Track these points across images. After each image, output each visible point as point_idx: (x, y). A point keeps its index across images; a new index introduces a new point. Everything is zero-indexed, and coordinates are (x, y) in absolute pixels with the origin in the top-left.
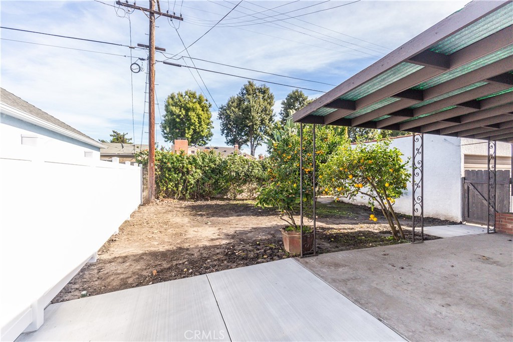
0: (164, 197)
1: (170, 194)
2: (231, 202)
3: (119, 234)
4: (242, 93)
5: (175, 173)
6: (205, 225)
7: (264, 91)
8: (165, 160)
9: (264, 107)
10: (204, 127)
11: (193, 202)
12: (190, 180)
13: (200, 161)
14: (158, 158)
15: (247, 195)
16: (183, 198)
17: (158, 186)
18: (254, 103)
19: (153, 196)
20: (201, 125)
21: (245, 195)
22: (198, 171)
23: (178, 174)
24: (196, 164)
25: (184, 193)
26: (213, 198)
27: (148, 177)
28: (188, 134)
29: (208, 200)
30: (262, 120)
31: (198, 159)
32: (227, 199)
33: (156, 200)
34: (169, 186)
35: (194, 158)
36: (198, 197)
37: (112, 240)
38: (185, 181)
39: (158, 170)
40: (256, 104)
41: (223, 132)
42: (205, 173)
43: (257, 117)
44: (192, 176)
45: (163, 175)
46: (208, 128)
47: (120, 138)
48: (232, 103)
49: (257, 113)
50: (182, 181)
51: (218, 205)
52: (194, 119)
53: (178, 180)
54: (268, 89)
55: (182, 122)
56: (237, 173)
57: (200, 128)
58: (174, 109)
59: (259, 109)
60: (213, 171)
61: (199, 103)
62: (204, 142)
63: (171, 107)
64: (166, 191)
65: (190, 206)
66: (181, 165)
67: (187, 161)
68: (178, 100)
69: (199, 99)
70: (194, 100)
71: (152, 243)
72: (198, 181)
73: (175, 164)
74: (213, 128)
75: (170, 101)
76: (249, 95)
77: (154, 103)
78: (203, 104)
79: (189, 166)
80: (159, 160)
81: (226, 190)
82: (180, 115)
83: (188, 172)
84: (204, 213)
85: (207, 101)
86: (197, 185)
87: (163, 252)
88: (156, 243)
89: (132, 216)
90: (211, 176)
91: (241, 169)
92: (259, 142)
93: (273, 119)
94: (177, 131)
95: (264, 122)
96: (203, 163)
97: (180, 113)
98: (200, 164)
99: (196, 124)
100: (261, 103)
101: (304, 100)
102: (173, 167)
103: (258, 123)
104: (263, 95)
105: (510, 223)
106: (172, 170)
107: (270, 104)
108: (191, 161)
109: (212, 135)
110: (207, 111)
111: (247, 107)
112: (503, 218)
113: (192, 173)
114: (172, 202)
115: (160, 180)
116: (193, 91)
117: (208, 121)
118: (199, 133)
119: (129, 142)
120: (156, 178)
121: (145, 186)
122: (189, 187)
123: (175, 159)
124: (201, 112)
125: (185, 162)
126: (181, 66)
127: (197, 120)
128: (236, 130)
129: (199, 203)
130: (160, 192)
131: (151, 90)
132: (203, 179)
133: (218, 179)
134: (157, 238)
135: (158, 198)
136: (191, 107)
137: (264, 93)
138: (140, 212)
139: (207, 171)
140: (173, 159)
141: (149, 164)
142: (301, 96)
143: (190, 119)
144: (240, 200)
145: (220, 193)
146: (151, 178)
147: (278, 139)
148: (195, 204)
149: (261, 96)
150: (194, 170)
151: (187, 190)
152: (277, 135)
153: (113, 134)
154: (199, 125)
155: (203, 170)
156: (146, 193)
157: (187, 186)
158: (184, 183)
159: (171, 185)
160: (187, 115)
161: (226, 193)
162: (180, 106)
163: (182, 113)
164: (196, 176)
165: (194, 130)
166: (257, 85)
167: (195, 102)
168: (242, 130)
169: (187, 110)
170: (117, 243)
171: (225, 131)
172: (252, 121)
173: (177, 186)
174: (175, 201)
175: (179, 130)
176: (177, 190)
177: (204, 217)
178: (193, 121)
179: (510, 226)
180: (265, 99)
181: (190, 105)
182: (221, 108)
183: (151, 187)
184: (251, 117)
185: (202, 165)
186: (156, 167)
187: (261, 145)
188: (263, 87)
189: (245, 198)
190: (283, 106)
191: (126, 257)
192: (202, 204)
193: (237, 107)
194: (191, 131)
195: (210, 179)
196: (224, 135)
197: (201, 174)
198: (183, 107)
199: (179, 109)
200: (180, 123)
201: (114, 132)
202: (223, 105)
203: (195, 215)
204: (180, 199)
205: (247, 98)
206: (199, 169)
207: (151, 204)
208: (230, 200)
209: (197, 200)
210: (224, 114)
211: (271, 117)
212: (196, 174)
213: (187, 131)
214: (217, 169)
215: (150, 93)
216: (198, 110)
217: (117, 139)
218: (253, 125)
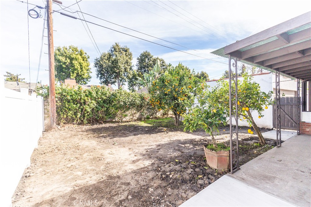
0: (64, 123)
1: (69, 121)
2: (120, 124)
3: (32, 167)
4: (111, 50)
5: (74, 104)
6: (113, 146)
7: (126, 50)
8: (64, 94)
9: (126, 60)
10: (84, 72)
11: (91, 126)
12: (87, 109)
13: (94, 94)
14: (58, 92)
15: (129, 118)
16: (81, 123)
17: (59, 115)
18: (120, 57)
19: (55, 123)
20: (82, 71)
21: (128, 118)
22: (93, 101)
23: (76, 104)
24: (91, 96)
25: (82, 119)
26: (105, 121)
27: (49, 108)
28: (72, 76)
29: (102, 124)
30: (125, 69)
31: (93, 93)
32: (116, 122)
33: (57, 126)
34: (69, 114)
35: (89, 92)
36: (93, 122)
37: (26, 177)
38: (82, 110)
39: (58, 102)
40: (122, 58)
41: (98, 76)
42: (98, 103)
43: (122, 67)
44: (88, 106)
45: (63, 106)
46: (88, 73)
47: (14, 78)
48: (104, 57)
49: (122, 64)
50: (80, 110)
51: (112, 127)
52: (77, 66)
53: (76, 109)
54: (128, 49)
55: (68, 68)
56: (125, 103)
57: (82, 72)
58: (61, 58)
59: (123, 61)
60: (104, 101)
61: (80, 55)
62: (85, 83)
63: (58, 56)
64: (67, 119)
65: (90, 130)
66: (79, 97)
67: (84, 94)
68: (63, 52)
69: (80, 52)
70: (76, 53)
71: (75, 173)
72: (93, 109)
73: (74, 96)
74: (92, 73)
75: (57, 52)
76: (116, 52)
77: (53, 46)
78: (83, 56)
79: (86, 98)
80: (59, 94)
81: (115, 115)
82: (66, 63)
83: (85, 103)
84: (105, 135)
85: (86, 54)
86: (92, 112)
87: (94, 185)
88: (80, 173)
89: (39, 143)
90: (103, 106)
91: (127, 100)
92: (123, 83)
93: (132, 69)
94: (64, 74)
95: (126, 70)
96: (97, 96)
97: (66, 61)
98: (95, 96)
99: (79, 69)
100: (124, 58)
101: (151, 57)
102: (72, 99)
103: (123, 70)
104: (125, 53)
105: (308, 128)
106: (71, 101)
107: (130, 58)
108: (87, 94)
109: (91, 78)
110: (86, 61)
111: (115, 60)
112: (303, 125)
113: (88, 103)
114: (72, 127)
115: (60, 110)
116: (75, 46)
117: (87, 68)
118: (81, 76)
119: (23, 81)
120: (57, 108)
121: (46, 116)
122: (86, 114)
123: (73, 93)
124: (82, 61)
125: (82, 95)
126: (76, 18)
127: (79, 67)
128: (107, 75)
129: (95, 126)
130: (61, 120)
131: (50, 35)
132: (97, 108)
133: (109, 108)
134: (77, 167)
135: (59, 124)
136: (75, 57)
137: (126, 51)
138: (45, 138)
139: (100, 101)
140: (71, 93)
141: (50, 97)
142: (149, 55)
143: (74, 66)
144: (125, 122)
145: (110, 118)
146: (52, 108)
147: (147, 79)
148: (93, 128)
149: (124, 53)
150: (90, 101)
151: (84, 116)
152: (146, 77)
153: (6, 74)
154: (81, 70)
155: (97, 101)
156: (47, 121)
157: (84, 114)
158: (82, 111)
159: (70, 113)
160: (71, 63)
161: (114, 118)
162: (65, 56)
163: (67, 61)
164: (92, 106)
165: (78, 74)
166: (121, 46)
167: (77, 54)
168: (111, 75)
169: (72, 59)
170: (32, 179)
171: (100, 76)
172: (118, 69)
173: (75, 114)
174: (75, 126)
175: (65, 73)
176: (76, 117)
177: (107, 138)
178: (76, 67)
179: (308, 130)
180: (127, 56)
181: (74, 56)
182: (96, 60)
183: (53, 116)
184: (118, 67)
185: (96, 97)
186: (57, 99)
187: (125, 84)
188: (125, 48)
189: (128, 120)
190: (138, 61)
191: (52, 200)
192: (99, 127)
193: (107, 59)
194: (75, 75)
195: (102, 107)
196: (99, 78)
197: (95, 104)
198: (68, 57)
199: (65, 59)
200: (65, 68)
201: (7, 73)
202: (97, 58)
203: (99, 137)
204: (79, 124)
205: (115, 54)
206: (94, 100)
207: (53, 130)
208: (119, 122)
209: (93, 124)
210: (98, 64)
211: (131, 67)
212: (92, 104)
213: (72, 74)
214: (107, 100)
215: (49, 37)
216: (80, 60)
217: (11, 79)
218: (119, 72)
